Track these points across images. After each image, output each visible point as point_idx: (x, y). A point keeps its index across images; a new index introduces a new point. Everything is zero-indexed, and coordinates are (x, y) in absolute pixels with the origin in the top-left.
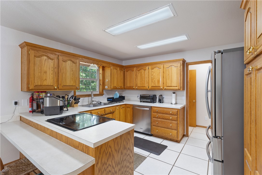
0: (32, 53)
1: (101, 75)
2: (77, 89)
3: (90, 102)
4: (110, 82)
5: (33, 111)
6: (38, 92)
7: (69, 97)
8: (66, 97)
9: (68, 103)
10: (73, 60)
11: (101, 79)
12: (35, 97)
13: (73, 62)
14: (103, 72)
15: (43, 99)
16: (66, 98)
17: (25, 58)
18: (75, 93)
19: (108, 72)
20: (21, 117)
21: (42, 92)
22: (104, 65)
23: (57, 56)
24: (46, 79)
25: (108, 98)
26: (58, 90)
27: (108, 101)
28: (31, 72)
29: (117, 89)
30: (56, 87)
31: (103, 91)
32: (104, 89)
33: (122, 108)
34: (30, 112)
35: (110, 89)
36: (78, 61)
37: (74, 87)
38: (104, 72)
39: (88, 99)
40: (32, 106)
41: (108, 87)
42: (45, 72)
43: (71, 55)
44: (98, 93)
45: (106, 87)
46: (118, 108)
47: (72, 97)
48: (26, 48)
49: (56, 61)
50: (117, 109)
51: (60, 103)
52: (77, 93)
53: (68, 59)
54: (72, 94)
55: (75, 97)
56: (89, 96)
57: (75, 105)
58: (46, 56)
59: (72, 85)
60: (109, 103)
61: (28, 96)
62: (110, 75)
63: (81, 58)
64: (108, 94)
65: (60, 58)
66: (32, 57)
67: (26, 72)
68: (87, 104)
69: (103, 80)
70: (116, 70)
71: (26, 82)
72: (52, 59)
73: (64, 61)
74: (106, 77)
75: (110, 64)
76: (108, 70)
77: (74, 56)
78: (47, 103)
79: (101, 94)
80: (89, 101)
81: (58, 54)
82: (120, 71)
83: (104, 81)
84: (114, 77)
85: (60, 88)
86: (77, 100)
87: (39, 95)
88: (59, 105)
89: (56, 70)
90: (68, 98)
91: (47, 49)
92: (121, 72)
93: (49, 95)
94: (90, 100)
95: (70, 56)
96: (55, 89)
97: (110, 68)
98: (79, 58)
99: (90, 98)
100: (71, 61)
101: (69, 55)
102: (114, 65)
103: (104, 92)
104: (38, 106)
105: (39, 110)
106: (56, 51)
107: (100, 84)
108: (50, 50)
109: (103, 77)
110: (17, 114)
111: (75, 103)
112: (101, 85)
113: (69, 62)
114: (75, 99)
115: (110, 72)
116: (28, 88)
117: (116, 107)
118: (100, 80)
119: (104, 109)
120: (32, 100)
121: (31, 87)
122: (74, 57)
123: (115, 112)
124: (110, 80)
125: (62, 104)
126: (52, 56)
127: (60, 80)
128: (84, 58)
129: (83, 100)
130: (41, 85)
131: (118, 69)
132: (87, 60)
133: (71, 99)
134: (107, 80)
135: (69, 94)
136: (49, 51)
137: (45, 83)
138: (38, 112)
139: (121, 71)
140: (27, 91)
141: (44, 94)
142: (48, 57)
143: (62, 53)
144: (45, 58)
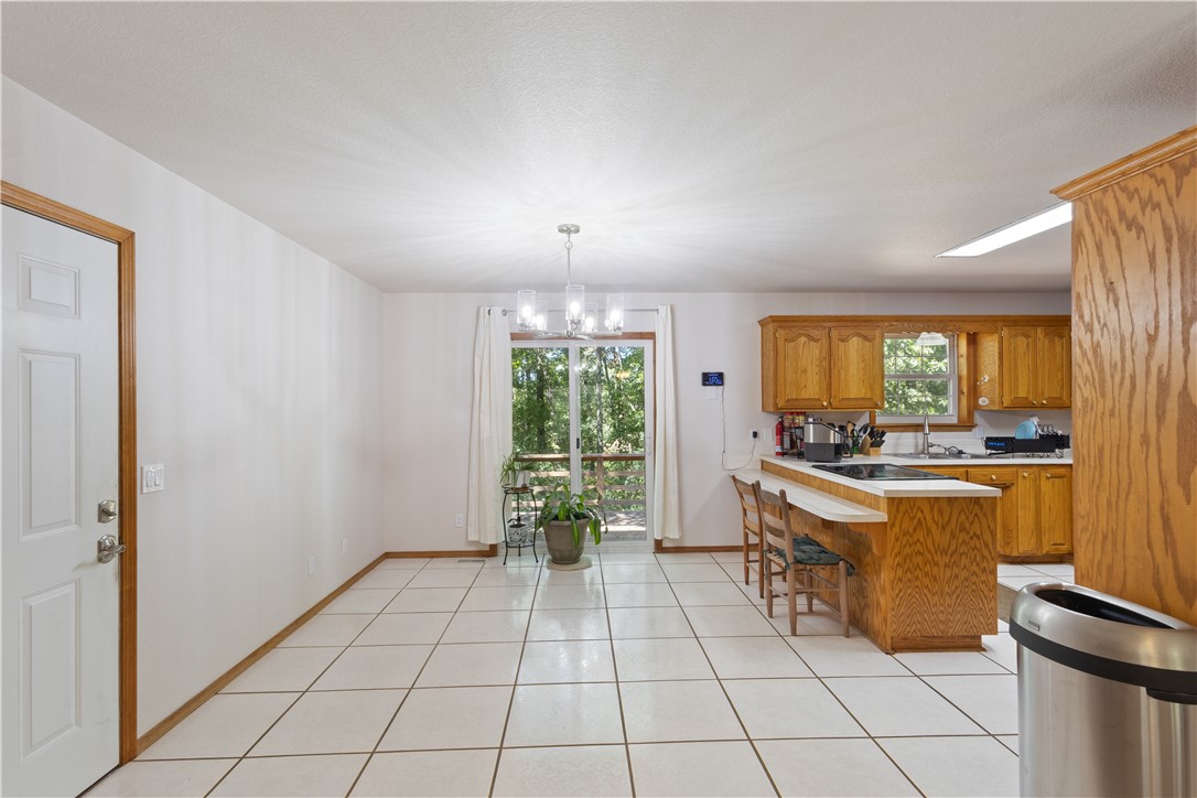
0: (781, 334)
1: (963, 361)
2: (876, 406)
3: (921, 448)
4: (997, 385)
5: (782, 454)
6: (792, 413)
7: (857, 428)
8: (850, 428)
9: (855, 443)
10: (864, 332)
11: (964, 372)
12: (786, 424)
13: (865, 338)
14: (972, 350)
15: (802, 428)
16: (849, 431)
17: (770, 346)
18: (872, 418)
19: (990, 347)
20: (762, 462)
21: (798, 414)
22: (972, 328)
23: (827, 331)
24: (805, 386)
25: (989, 440)
26: (829, 410)
27: (987, 448)
28: (781, 373)
29: (1034, 406)
30: (825, 404)
31: (970, 414)
32: (973, 407)
33: (1048, 478)
34: (778, 454)
35: (997, 408)
36: (877, 333)
37: (867, 404)
38: (976, 351)
39: (916, 438)
40: (782, 443)
41: (992, 401)
42: (805, 371)
43: (862, 321)
44: (954, 420)
45: (983, 401)
46: (1026, 475)
47: (864, 428)
48: (771, 326)
49: (825, 342)
50: (1024, 477)
51: (834, 438)
52: (880, 420)
53: (852, 331)
54: (865, 420)
55: (872, 429)
56: (918, 428)
57: (871, 449)
58: (804, 335)
59: (863, 396)
60: (991, 454)
61: (773, 421)
62: (996, 358)
63: (887, 324)
64: (994, 425)
65: (834, 333)
66: (781, 342)
67: (771, 374)
68: (913, 451)
69: (972, 378)
70: (1027, 336)
71: (771, 394)
72: (816, 341)
73: (843, 341)
74: (982, 367)
75: (996, 321)
76: (991, 343)
77: (866, 321)
78: (811, 436)
79: (965, 425)
80: (916, 445)
81: (828, 324)
82: (1047, 341)
83: (976, 380)
84: (1016, 364)
85: (834, 405)
86: (877, 436)
87: (793, 420)
88: (832, 442)
89: (825, 363)
90: (853, 430)
91: (805, 321)
92: (1052, 341)
93: (811, 420)
94: (921, 441)
95: (856, 324)
96: (824, 407)
97: (996, 337)
98: (881, 324)
99: (920, 435)
100: (859, 335)
101: (856, 321)
102: (1015, 321)
103: (978, 418)
104: (793, 444)
105: (795, 451)
106: (824, 321)
107: (960, 392)
108: (812, 321)
109: (972, 365)
110: (757, 457)
111: (872, 445)
112: (963, 393)
113: (855, 340)
114: (871, 435)
115: (997, 348)
116: (776, 404)
117: (1020, 470)
118: (960, 378)
119: (964, 470)
120: (781, 429)
121: (781, 403)
122: (868, 324)
123: (1014, 488)
124: (997, 374)
125: (838, 441)
126: (815, 333)
127: (834, 386)
128: (897, 321)
129: (898, 438)
130: (797, 400)
131: (1040, 332)
132: (906, 325)
133: (861, 434)
134: (987, 378)
135: (858, 419)
136: (811, 324)
137: (806, 394)
138: (793, 455)
139: (1056, 338)
140: (773, 413)
141: (802, 418)
142: (808, 336)
143: (838, 321)
144: (803, 339)
